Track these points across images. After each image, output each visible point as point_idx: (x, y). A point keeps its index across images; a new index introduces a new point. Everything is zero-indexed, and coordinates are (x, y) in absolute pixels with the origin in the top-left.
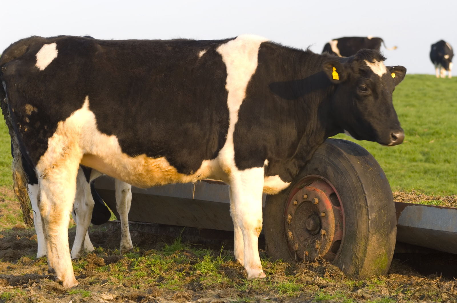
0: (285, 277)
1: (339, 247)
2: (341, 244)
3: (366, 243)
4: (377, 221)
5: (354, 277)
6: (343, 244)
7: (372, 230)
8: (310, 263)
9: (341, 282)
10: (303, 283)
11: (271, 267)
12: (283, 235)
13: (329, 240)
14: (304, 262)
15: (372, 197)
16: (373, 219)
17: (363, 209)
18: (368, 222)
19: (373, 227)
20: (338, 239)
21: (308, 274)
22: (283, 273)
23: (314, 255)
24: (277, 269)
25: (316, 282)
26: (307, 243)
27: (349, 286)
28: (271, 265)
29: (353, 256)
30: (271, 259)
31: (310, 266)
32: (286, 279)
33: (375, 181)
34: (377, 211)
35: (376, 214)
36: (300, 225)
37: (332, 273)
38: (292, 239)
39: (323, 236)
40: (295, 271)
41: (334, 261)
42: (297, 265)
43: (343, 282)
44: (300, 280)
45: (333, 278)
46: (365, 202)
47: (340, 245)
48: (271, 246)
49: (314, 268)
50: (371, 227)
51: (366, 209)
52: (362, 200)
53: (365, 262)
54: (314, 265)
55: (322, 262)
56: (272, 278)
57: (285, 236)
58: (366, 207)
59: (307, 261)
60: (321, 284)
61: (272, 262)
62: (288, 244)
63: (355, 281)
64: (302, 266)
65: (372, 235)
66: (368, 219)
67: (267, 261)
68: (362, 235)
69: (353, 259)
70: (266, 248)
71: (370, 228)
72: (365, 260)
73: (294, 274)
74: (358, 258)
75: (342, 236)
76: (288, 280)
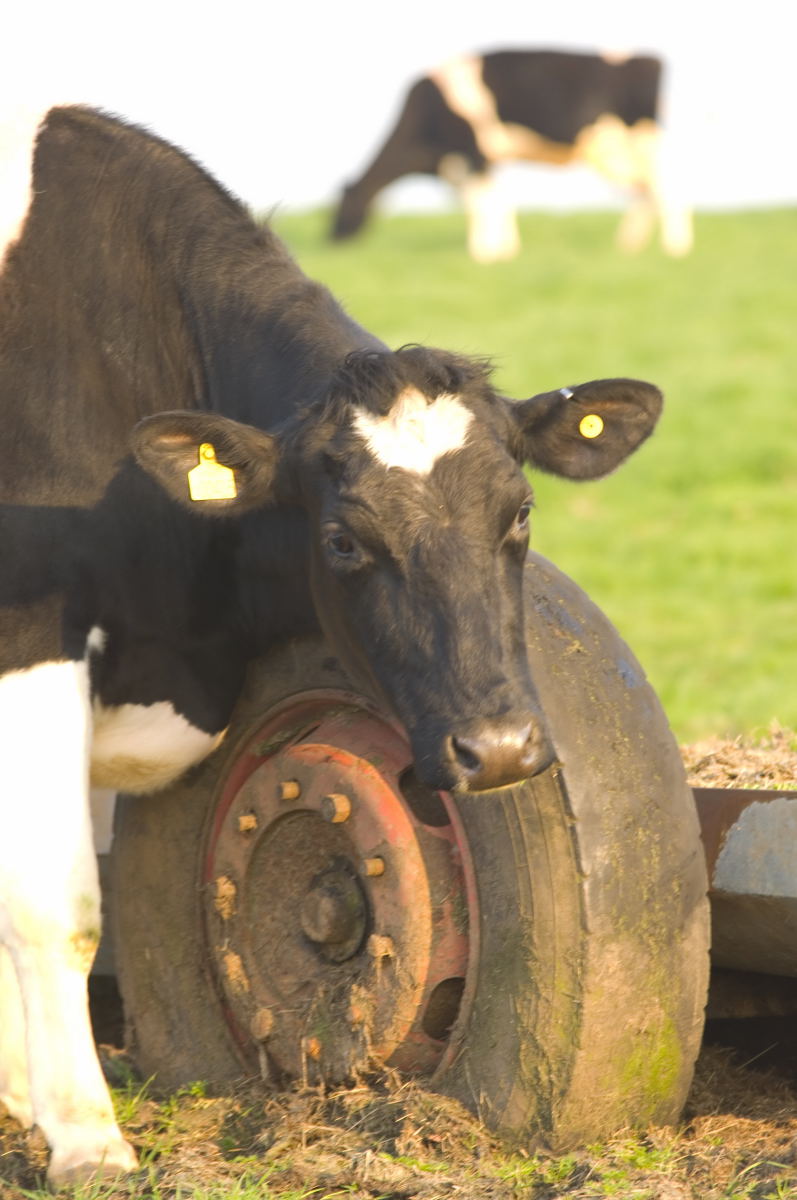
0: (223, 1164)
1: (456, 1010)
2: (465, 997)
3: (574, 981)
4: (617, 882)
5: (533, 1141)
6: (475, 997)
7: (598, 920)
8: (328, 1090)
9: (474, 1171)
10: (303, 1184)
11: (156, 1124)
12: (202, 971)
13: (408, 979)
14: (302, 1091)
15: (590, 772)
16: (600, 874)
17: (551, 828)
18: (581, 886)
19: (602, 908)
20: (447, 972)
21: (323, 1142)
22: (213, 1149)
23: (345, 1053)
24: (182, 1131)
25: (363, 1176)
26: (310, 1003)
27: (511, 1185)
28: (157, 1113)
29: (523, 1047)
30: (153, 1085)
31: (330, 1105)
32: (226, 1174)
33: (597, 699)
34: (617, 834)
35: (611, 848)
36: (273, 919)
37: (432, 1132)
38: (242, 986)
39: (379, 965)
40: (264, 1136)
41: (436, 1076)
42: (272, 1107)
43: (486, 1167)
44: (289, 1172)
45: (439, 1153)
46: (561, 798)
47: (459, 1000)
48: (148, 1029)
49: (351, 1112)
50: (594, 906)
51: (565, 827)
52: (544, 789)
53: (579, 1070)
54: (348, 1101)
55: (382, 1084)
56: (162, 1172)
57: (208, 977)
58: (567, 818)
59: (317, 1084)
60: (383, 1183)
61: (158, 1099)
62: (227, 1012)
63: (540, 1159)
64: (292, 1106)
65: (603, 945)
66: (577, 875)
67: (134, 1095)
68: (554, 948)
69: (522, 1058)
70: (128, 1036)
71: (589, 913)
72: (579, 1061)
73: (261, 1150)
74: (544, 1055)
75: (467, 960)
76: (237, 1175)
